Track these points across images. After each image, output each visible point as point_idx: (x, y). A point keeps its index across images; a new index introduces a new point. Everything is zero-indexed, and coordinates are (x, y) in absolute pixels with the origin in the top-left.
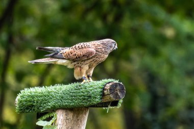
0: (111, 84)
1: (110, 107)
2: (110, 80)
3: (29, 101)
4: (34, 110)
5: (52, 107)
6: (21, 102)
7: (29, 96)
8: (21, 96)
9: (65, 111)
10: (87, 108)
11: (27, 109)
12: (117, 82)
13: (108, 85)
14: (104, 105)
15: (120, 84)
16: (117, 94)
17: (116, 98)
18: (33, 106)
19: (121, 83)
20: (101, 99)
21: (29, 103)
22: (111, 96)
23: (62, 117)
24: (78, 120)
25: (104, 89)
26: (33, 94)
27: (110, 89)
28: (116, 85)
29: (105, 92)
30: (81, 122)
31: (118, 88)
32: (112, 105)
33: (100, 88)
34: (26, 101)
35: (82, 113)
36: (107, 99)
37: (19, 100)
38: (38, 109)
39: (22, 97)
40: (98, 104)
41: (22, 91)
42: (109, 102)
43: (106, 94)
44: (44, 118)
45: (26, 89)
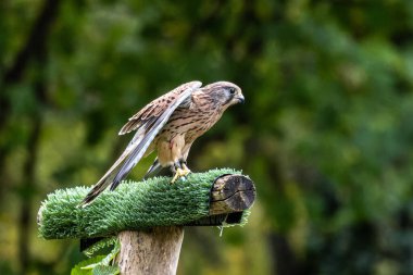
0: (226, 179)
1: (225, 225)
2: (224, 171)
3: (64, 215)
4: (75, 233)
5: (109, 227)
6: (48, 217)
7: (64, 205)
8: (49, 206)
9: (135, 234)
10: (180, 227)
11: (61, 230)
12: (239, 174)
13: (220, 180)
14: (213, 221)
15: (244, 179)
16: (240, 199)
17: (238, 206)
18: (72, 224)
19: (247, 177)
20: (207, 208)
21: (65, 220)
22: (228, 203)
23: (129, 247)
24: (162, 252)
25: (213, 189)
26: (72, 200)
27: (225, 189)
28: (236, 180)
29: (216, 194)
30: (168, 254)
31: (241, 186)
32: (229, 222)
33: (205, 186)
34: (58, 215)
35: (170, 239)
36: (219, 209)
37: (44, 214)
38: (83, 230)
39: (51, 207)
40: (202, 219)
41: (49, 196)
42: (224, 215)
43: (218, 198)
44: (95, 248)
45: (58, 192)
